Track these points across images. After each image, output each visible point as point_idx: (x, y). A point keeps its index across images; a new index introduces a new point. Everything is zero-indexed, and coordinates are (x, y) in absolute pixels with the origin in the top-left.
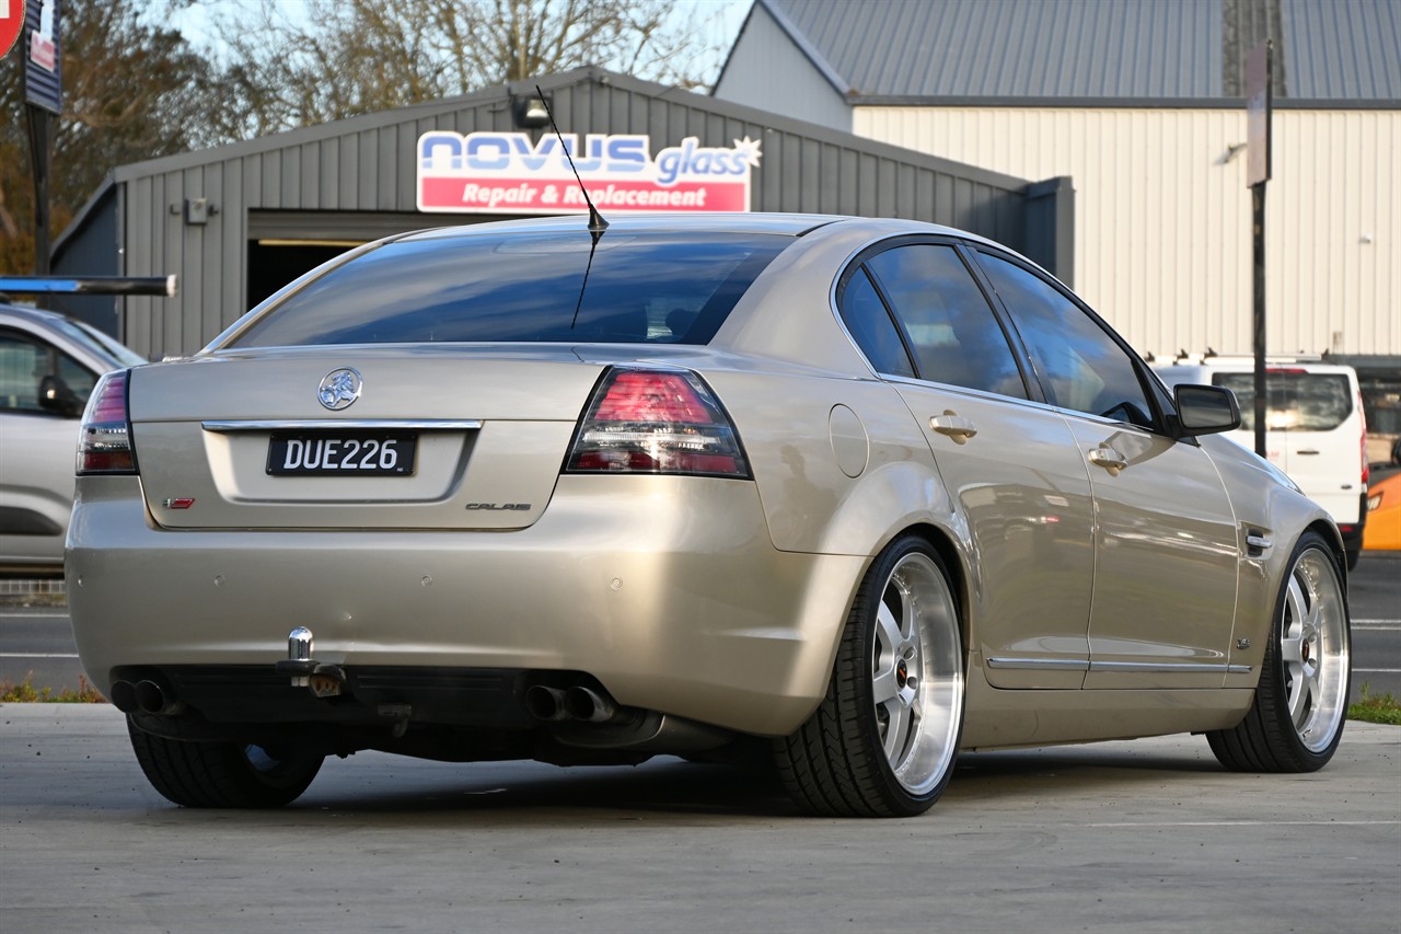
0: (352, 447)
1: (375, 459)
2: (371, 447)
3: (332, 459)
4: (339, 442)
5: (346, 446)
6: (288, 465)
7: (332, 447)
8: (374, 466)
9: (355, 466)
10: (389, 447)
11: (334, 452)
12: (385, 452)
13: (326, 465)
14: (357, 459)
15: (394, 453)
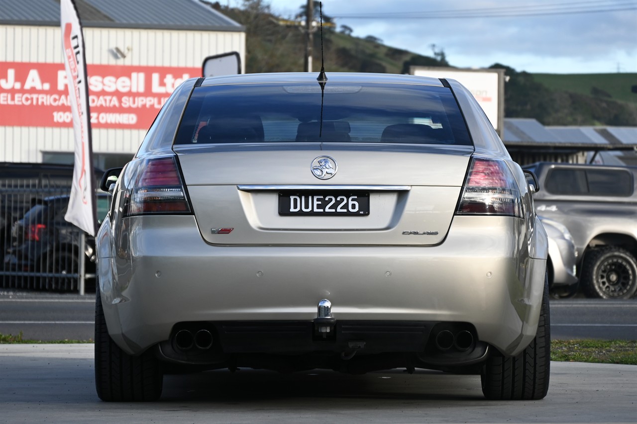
0: (331, 200)
1: (346, 207)
2: (342, 200)
3: (319, 207)
4: (322, 197)
5: (327, 199)
6: (292, 210)
7: (318, 200)
8: (345, 210)
9: (334, 210)
10: (353, 200)
11: (320, 203)
12: (351, 203)
13: (316, 210)
14: (334, 206)
15: (357, 204)
